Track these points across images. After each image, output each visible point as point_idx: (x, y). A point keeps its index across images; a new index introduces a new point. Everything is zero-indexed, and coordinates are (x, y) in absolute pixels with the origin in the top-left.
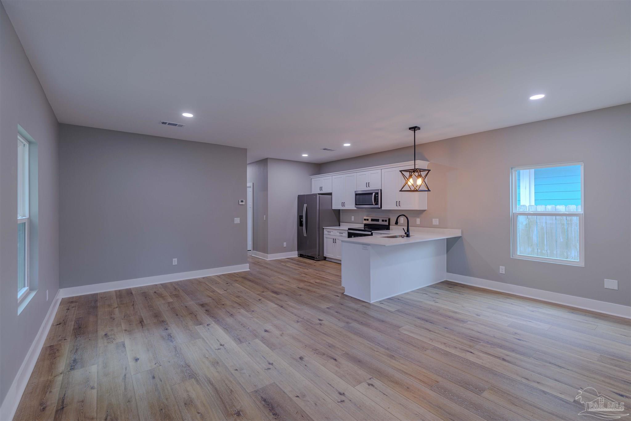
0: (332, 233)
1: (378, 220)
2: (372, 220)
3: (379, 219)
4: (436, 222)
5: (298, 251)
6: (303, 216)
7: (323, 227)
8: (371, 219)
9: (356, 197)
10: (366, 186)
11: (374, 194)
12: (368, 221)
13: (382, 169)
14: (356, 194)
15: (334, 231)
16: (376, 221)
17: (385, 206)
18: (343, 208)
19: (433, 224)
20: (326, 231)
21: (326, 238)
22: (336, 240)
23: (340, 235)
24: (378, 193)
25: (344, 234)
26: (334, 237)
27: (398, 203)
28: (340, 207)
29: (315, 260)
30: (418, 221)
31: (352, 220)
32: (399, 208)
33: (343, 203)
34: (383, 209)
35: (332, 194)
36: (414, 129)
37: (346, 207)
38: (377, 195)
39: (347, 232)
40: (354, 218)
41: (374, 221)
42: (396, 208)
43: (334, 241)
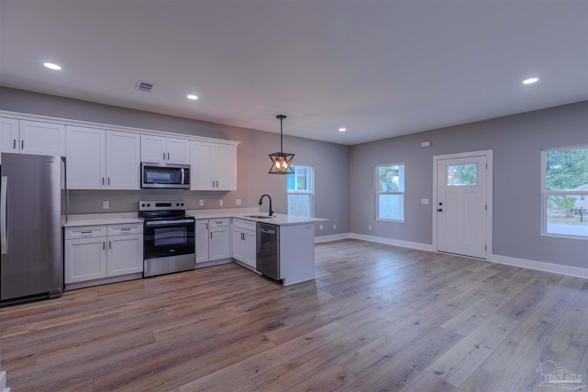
0: (94, 234)
1: (169, 205)
2: (158, 205)
3: (171, 204)
4: (238, 202)
7: (64, 226)
8: (156, 204)
9: (145, 171)
10: (163, 158)
11: (183, 170)
12: (149, 207)
13: (190, 140)
14: (144, 166)
15: (104, 229)
16: (165, 206)
17: (194, 186)
18: (104, 187)
19: (237, 204)
20: (73, 231)
21: (73, 245)
22: (112, 243)
23: (123, 232)
24: (189, 169)
25: (133, 230)
26: (104, 240)
27: (215, 184)
28: (97, 186)
29: (50, 298)
30: (221, 202)
31: (104, 208)
32: (216, 189)
33: (105, 179)
34: (191, 189)
35: (66, 159)
36: (281, 118)
37: (114, 186)
38: (187, 172)
39: (141, 225)
40: (108, 205)
41: (162, 206)
42: (213, 189)
43: (107, 246)
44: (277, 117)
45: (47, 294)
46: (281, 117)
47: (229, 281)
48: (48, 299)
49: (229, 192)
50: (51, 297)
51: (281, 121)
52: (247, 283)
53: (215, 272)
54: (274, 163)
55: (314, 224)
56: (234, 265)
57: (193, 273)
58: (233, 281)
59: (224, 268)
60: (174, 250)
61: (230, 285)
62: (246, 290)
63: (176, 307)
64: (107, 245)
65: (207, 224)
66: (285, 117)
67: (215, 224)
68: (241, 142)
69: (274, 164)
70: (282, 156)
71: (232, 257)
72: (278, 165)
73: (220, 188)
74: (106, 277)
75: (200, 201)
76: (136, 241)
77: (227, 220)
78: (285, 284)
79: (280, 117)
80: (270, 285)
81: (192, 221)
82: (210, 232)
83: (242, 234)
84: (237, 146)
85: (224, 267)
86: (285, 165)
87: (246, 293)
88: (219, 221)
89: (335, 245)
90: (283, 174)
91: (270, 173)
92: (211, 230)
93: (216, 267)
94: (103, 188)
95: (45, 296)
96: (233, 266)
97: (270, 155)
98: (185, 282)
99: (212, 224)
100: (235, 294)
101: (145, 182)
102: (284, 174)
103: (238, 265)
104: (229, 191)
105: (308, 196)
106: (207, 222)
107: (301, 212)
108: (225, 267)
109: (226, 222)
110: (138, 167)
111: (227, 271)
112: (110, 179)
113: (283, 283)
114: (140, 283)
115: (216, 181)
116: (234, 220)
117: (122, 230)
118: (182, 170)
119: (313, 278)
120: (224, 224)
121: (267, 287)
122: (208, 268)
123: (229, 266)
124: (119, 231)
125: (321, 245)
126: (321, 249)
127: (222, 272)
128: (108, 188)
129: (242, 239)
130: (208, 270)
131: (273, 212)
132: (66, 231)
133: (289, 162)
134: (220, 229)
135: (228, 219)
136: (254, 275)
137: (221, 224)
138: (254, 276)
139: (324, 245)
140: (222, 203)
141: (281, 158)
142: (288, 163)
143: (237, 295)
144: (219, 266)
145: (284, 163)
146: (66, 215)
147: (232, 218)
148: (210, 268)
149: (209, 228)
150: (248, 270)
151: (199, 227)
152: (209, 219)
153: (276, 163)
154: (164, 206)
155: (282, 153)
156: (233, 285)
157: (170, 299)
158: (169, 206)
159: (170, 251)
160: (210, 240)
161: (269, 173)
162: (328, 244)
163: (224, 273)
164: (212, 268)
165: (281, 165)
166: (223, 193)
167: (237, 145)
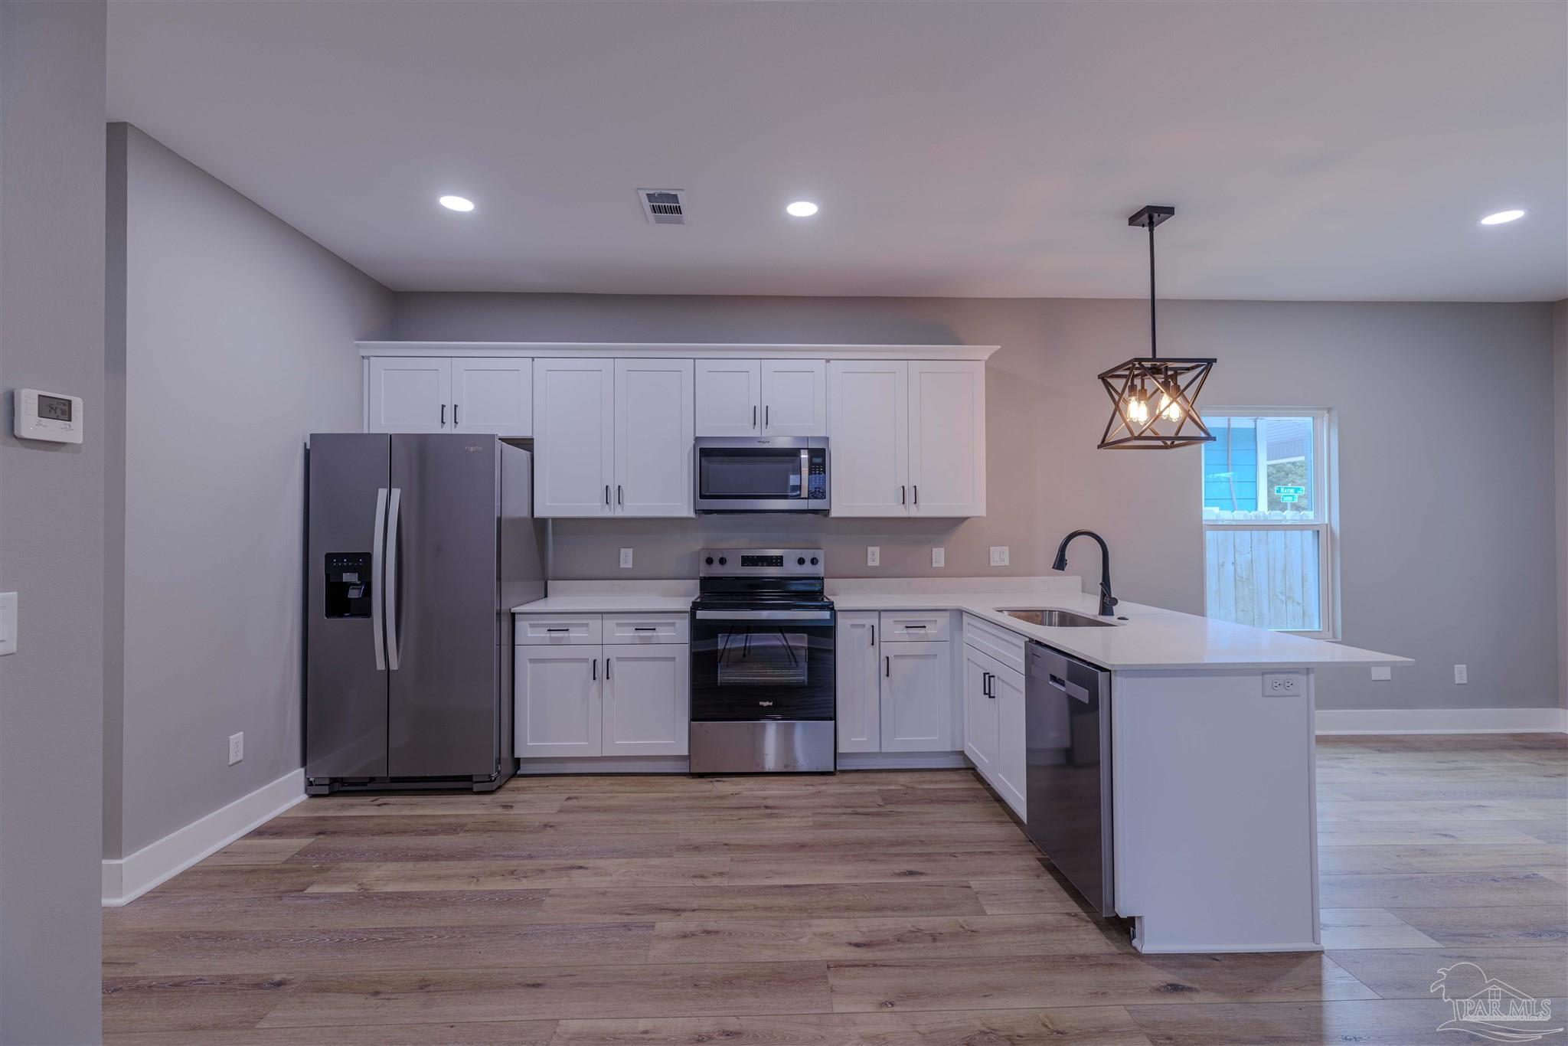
0: (575, 634)
1: (778, 561)
2: (746, 561)
3: (782, 558)
4: (1000, 556)
5: (304, 763)
6: (368, 557)
7: (514, 610)
8: (742, 558)
9: (703, 465)
10: (753, 422)
11: (804, 456)
12: (726, 566)
13: (828, 361)
14: (701, 449)
15: (595, 623)
16: (765, 564)
17: (844, 502)
18: (610, 510)
19: (992, 564)
20: (532, 626)
21: (532, 661)
22: (613, 663)
23: (639, 636)
24: (824, 449)
25: (663, 633)
26: (594, 653)
27: (909, 494)
28: (594, 508)
29: (474, 790)
30: (939, 556)
31: (622, 565)
32: (913, 512)
33: (611, 488)
34: (834, 514)
35: (533, 444)
36: (1151, 218)
37: (632, 508)
38: (818, 460)
39: (685, 619)
40: (631, 555)
41: (757, 565)
42: (900, 512)
43: (601, 671)
44: (1133, 220)
45: (469, 778)
46: (1150, 216)
47: (917, 850)
48: (469, 791)
49: (966, 523)
50: (476, 787)
51: (1151, 231)
52: (975, 883)
53: (889, 799)
54: (1117, 404)
55: (1312, 677)
56: (966, 781)
57: (823, 788)
58: (931, 854)
59: (926, 786)
60: (771, 704)
61: (911, 873)
62: (960, 919)
63: (692, 927)
64: (601, 668)
65: (873, 627)
66: (1170, 211)
67: (899, 631)
68: (1000, 347)
69: (1117, 408)
70: (1155, 371)
71: (961, 750)
72: (1137, 411)
73: (928, 508)
74: (600, 755)
75: (870, 549)
76: (672, 663)
77: (943, 620)
78: (1142, 940)
79: (1145, 218)
80: (1074, 922)
81: (826, 615)
82: (883, 657)
83: (985, 674)
84: (986, 362)
85: (927, 784)
86: (1171, 410)
87: (955, 935)
88: (914, 621)
89: (1464, 760)
90: (1166, 447)
91: (1103, 444)
92: (888, 650)
93: (903, 779)
94: (607, 513)
95: (461, 785)
96: (959, 784)
97: (1103, 377)
98: (781, 816)
99: (891, 628)
100: (909, 927)
101: (703, 494)
102: (1173, 446)
103: (980, 786)
104: (965, 519)
105: (1309, 535)
106: (875, 622)
107: (1283, 598)
108: (932, 782)
109: (936, 628)
110: (690, 452)
111: (931, 802)
112: (622, 488)
113: (1134, 937)
114: (673, 792)
115: (912, 485)
116: (966, 618)
117: (636, 629)
118: (802, 456)
119: (1308, 946)
120: (931, 631)
121: (1056, 929)
122: (879, 775)
123: (946, 782)
124: (629, 634)
125: (1379, 751)
126: (1376, 772)
127: (914, 802)
128: (619, 513)
129: (985, 694)
130: (874, 784)
131: (1115, 602)
132: (517, 624)
133: (1190, 393)
134: (919, 648)
135: (947, 614)
136: (1020, 848)
137: (922, 631)
138: (1020, 853)
139: (1394, 750)
140: (943, 562)
141: (1152, 383)
142: (1185, 398)
143: (916, 934)
144: (916, 776)
145: (1165, 400)
146: (543, 583)
147: (961, 612)
148: (884, 775)
149: (880, 642)
150: (1008, 819)
151: (849, 639)
152: (880, 611)
153: (1127, 402)
154: (762, 566)
155: (1154, 359)
156: (923, 879)
157: (699, 882)
158: (777, 565)
159: (761, 703)
160: (885, 681)
161: (1099, 447)
162: (1417, 750)
163: (917, 808)
164: (892, 776)
165: (1152, 408)
166: (944, 527)
167: (987, 358)
